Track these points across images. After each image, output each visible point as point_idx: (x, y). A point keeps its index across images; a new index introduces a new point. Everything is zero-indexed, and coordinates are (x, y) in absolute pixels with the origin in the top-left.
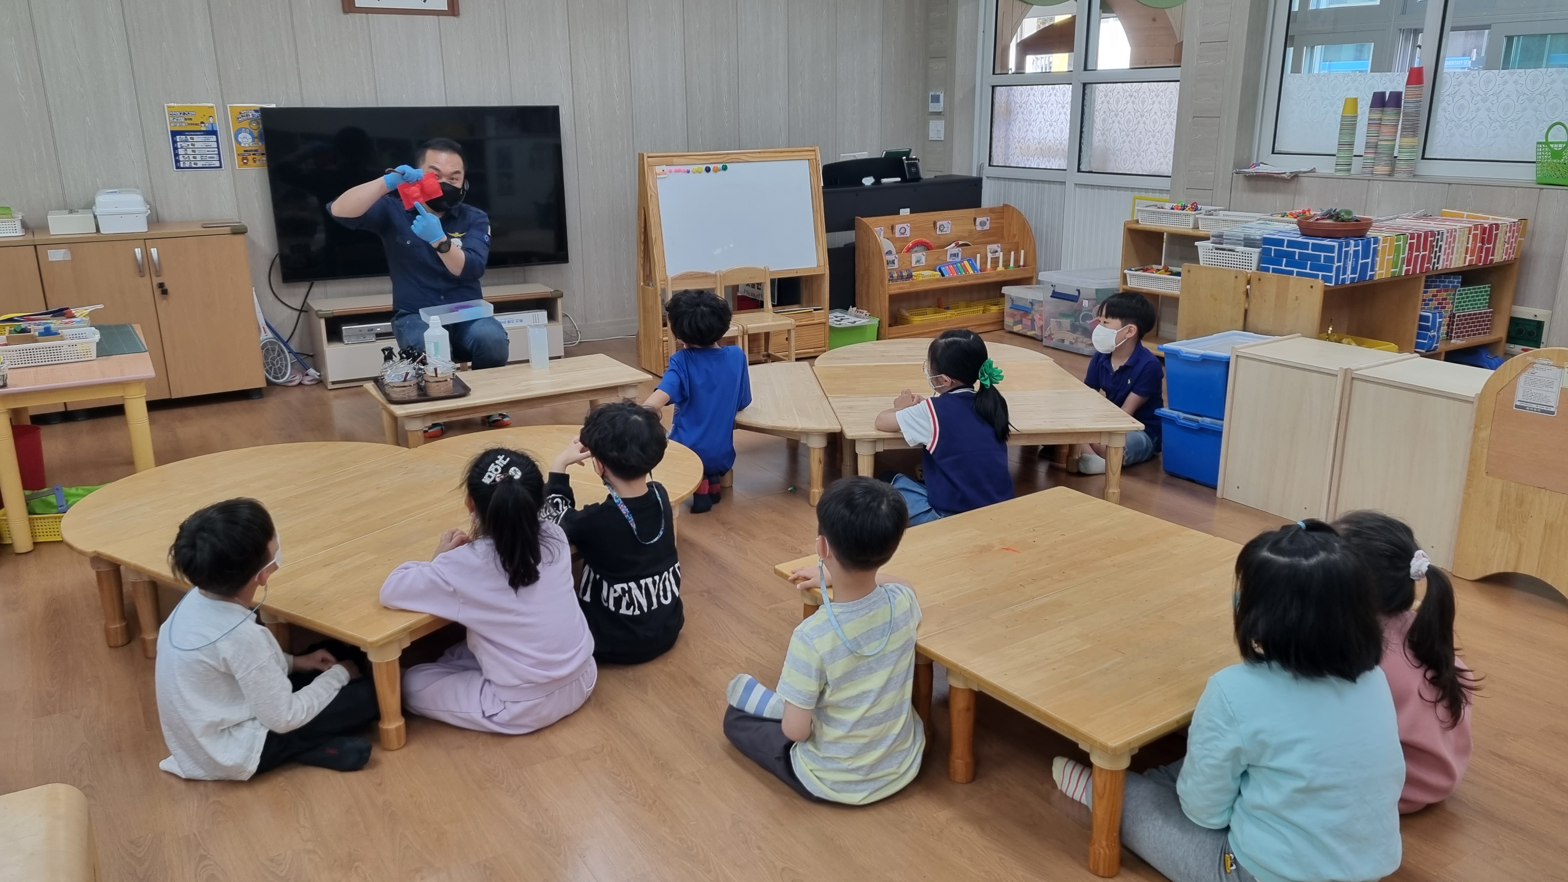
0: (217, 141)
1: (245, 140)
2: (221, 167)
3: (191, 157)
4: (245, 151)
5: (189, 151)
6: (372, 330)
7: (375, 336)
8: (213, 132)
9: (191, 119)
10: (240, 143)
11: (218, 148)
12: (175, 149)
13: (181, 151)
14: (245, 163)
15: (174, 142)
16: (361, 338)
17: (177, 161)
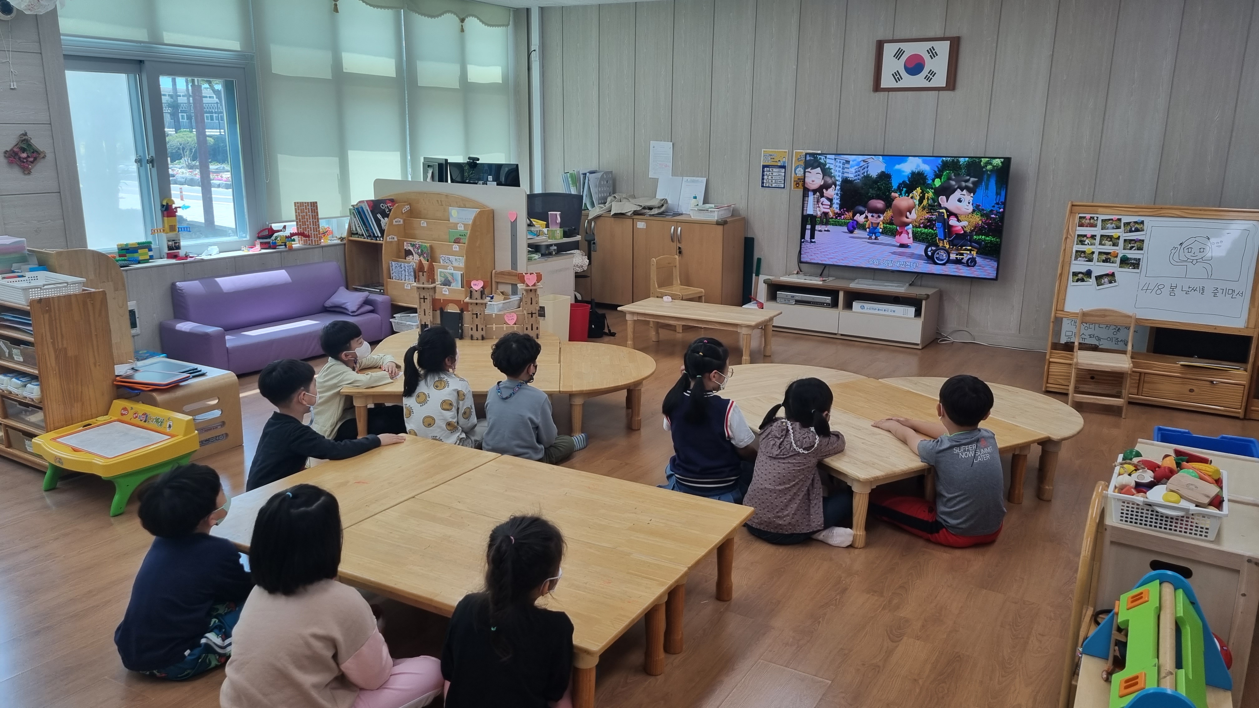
0: (785, 172)
1: (799, 172)
2: (784, 188)
3: (770, 180)
4: (798, 179)
5: (770, 177)
6: (794, 297)
7: (794, 301)
8: (783, 167)
9: (774, 159)
10: (796, 174)
11: (785, 176)
12: (763, 175)
13: (765, 177)
14: (797, 187)
15: (763, 171)
16: (787, 301)
17: (763, 183)
